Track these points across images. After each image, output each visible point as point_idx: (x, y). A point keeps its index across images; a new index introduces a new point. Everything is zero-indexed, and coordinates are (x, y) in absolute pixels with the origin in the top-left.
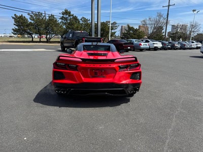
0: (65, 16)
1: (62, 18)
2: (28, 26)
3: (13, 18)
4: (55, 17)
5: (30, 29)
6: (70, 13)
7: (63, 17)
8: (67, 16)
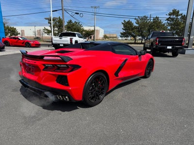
0: (172, 17)
1: (168, 19)
2: (132, 29)
3: (123, 23)
4: (160, 19)
5: (134, 32)
6: (178, 12)
7: (170, 18)
8: (174, 16)
